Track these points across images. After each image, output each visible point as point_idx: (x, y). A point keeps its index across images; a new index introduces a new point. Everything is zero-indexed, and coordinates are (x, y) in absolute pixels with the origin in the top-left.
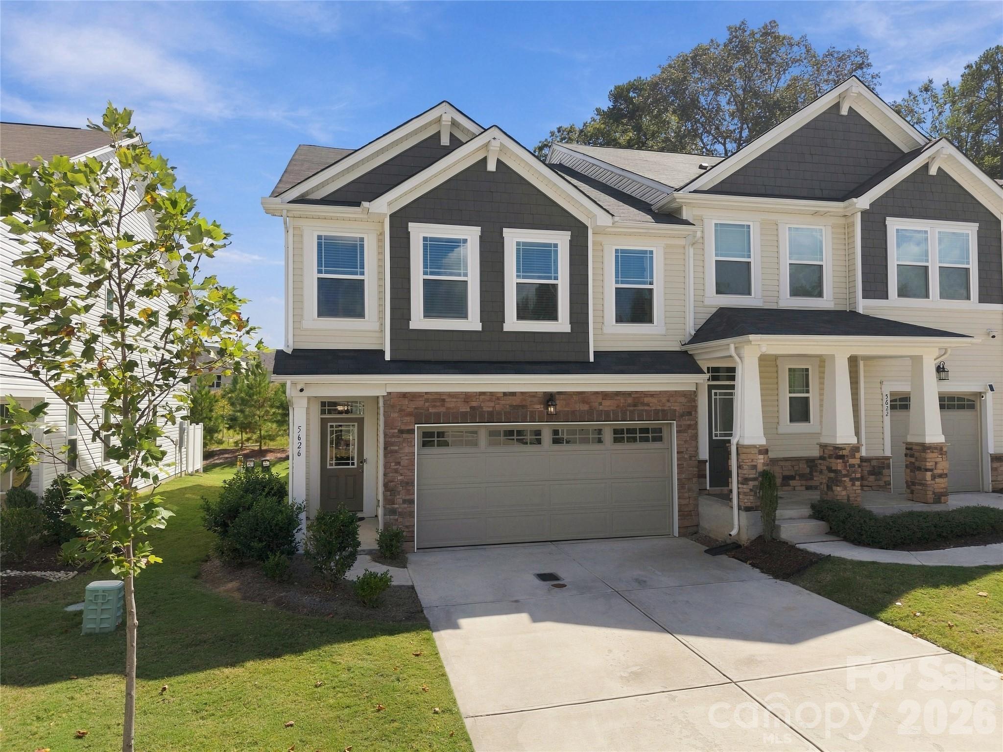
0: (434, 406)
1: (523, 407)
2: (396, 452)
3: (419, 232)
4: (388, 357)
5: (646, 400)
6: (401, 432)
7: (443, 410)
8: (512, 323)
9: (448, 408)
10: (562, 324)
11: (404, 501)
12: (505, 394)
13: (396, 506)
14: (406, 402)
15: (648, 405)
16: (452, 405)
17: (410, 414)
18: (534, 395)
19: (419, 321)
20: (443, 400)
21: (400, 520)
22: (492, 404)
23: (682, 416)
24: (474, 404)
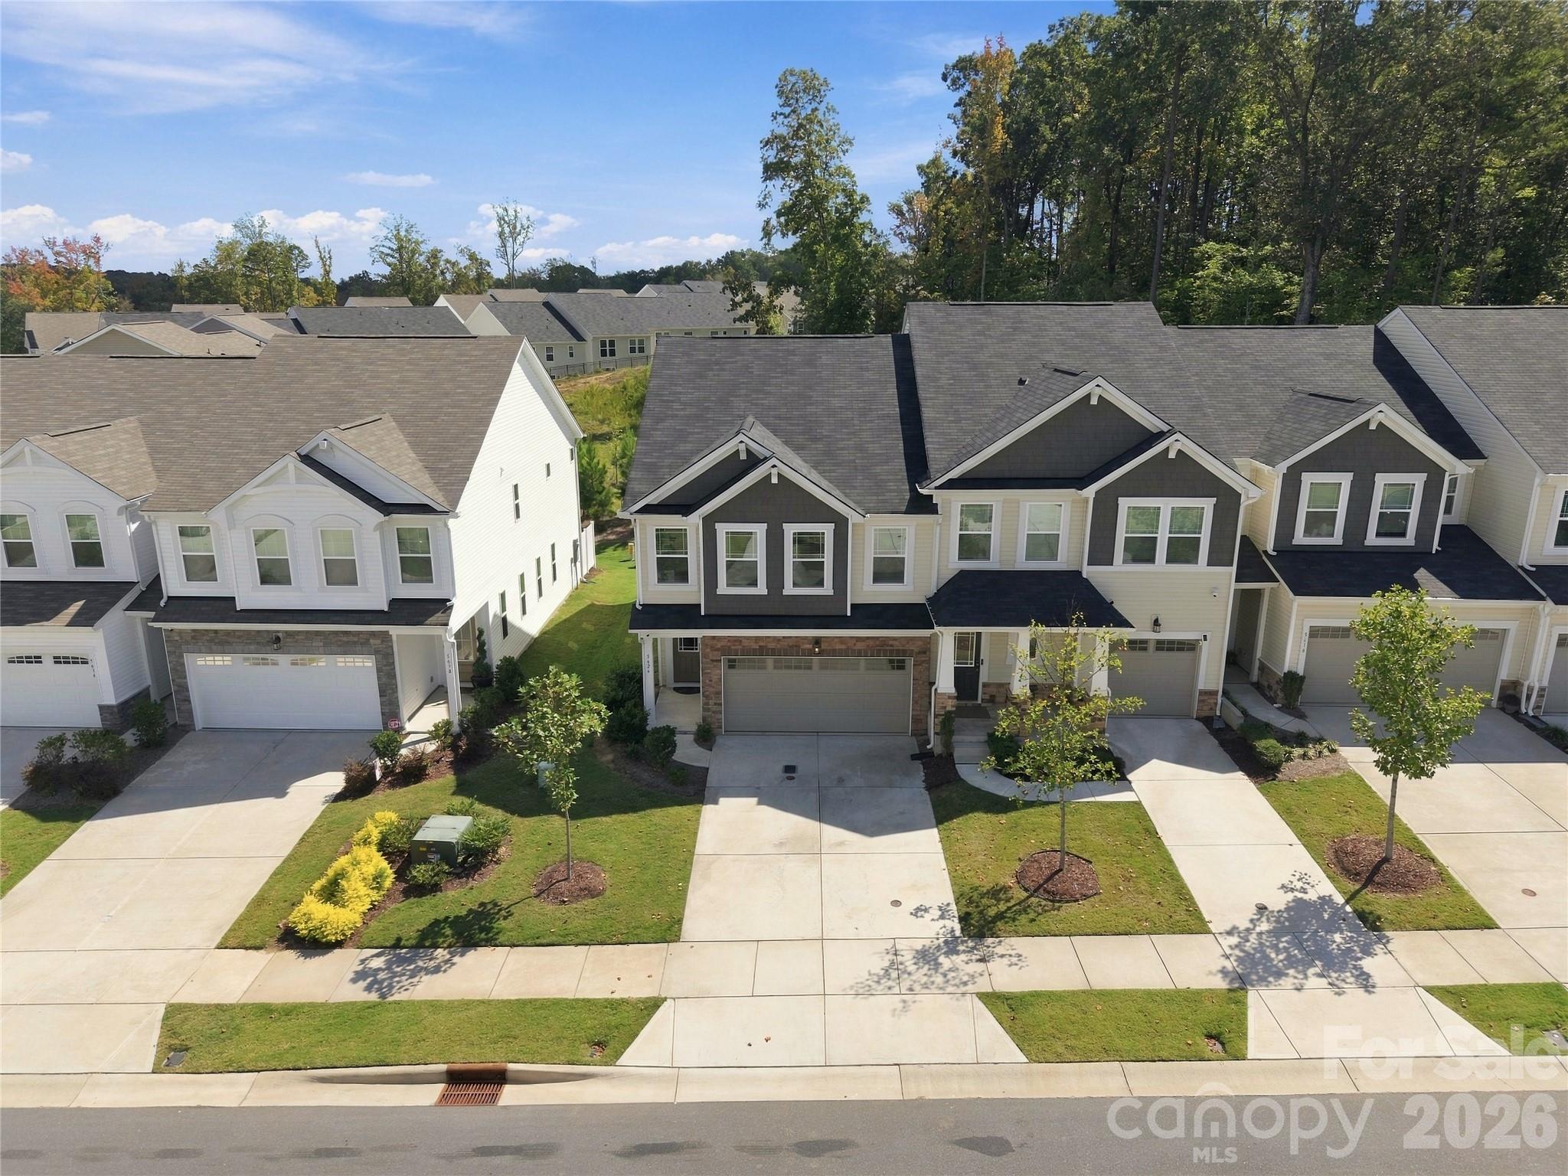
0: (734, 646)
1: (796, 646)
2: (709, 673)
3: (722, 529)
4: (703, 614)
5: (891, 642)
6: (712, 661)
7: (741, 646)
8: (789, 590)
9: (744, 646)
10: (827, 589)
11: (715, 704)
12: (784, 637)
13: (710, 707)
14: (715, 642)
15: (892, 646)
16: (746, 644)
17: (718, 650)
18: (804, 640)
19: (723, 588)
20: (740, 641)
21: (713, 715)
23: (919, 653)
24: (762, 644)
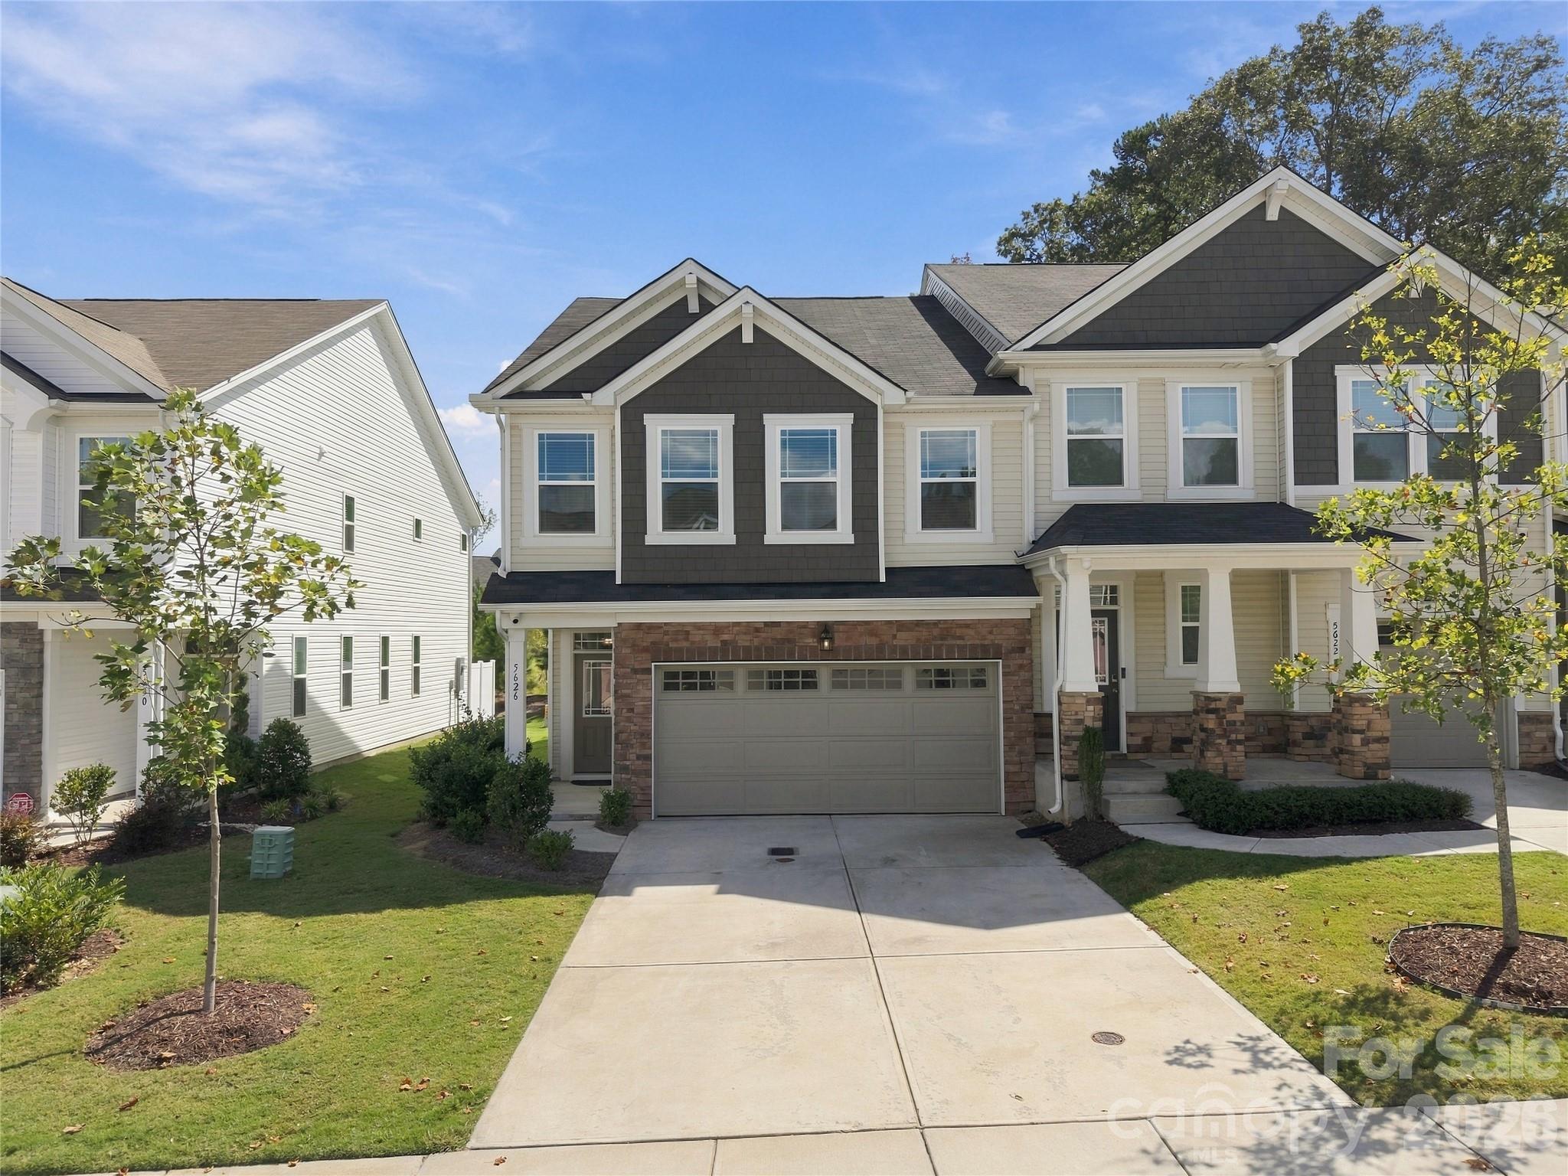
0: (676, 640)
1: (789, 641)
2: (628, 696)
3: (657, 426)
4: (618, 581)
5: (958, 632)
6: (635, 671)
7: (685, 644)
8: (775, 534)
9: (693, 643)
10: (843, 533)
11: (638, 757)
12: (766, 624)
13: (628, 763)
14: (641, 634)
15: (961, 638)
16: (697, 638)
17: (645, 650)
18: (804, 625)
19: (656, 534)
20: (687, 633)
21: (634, 779)
22: (748, 637)
24: (726, 637)
